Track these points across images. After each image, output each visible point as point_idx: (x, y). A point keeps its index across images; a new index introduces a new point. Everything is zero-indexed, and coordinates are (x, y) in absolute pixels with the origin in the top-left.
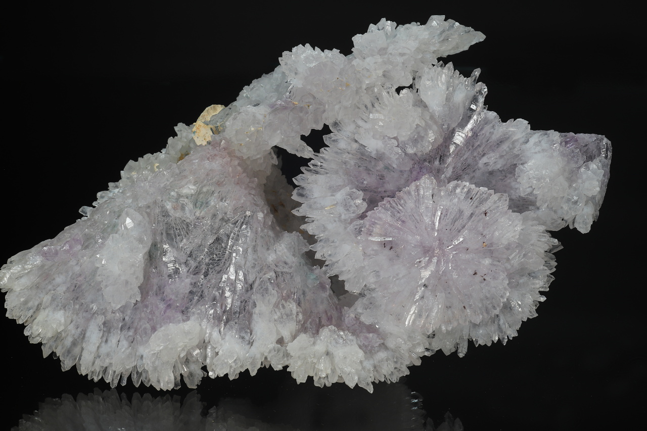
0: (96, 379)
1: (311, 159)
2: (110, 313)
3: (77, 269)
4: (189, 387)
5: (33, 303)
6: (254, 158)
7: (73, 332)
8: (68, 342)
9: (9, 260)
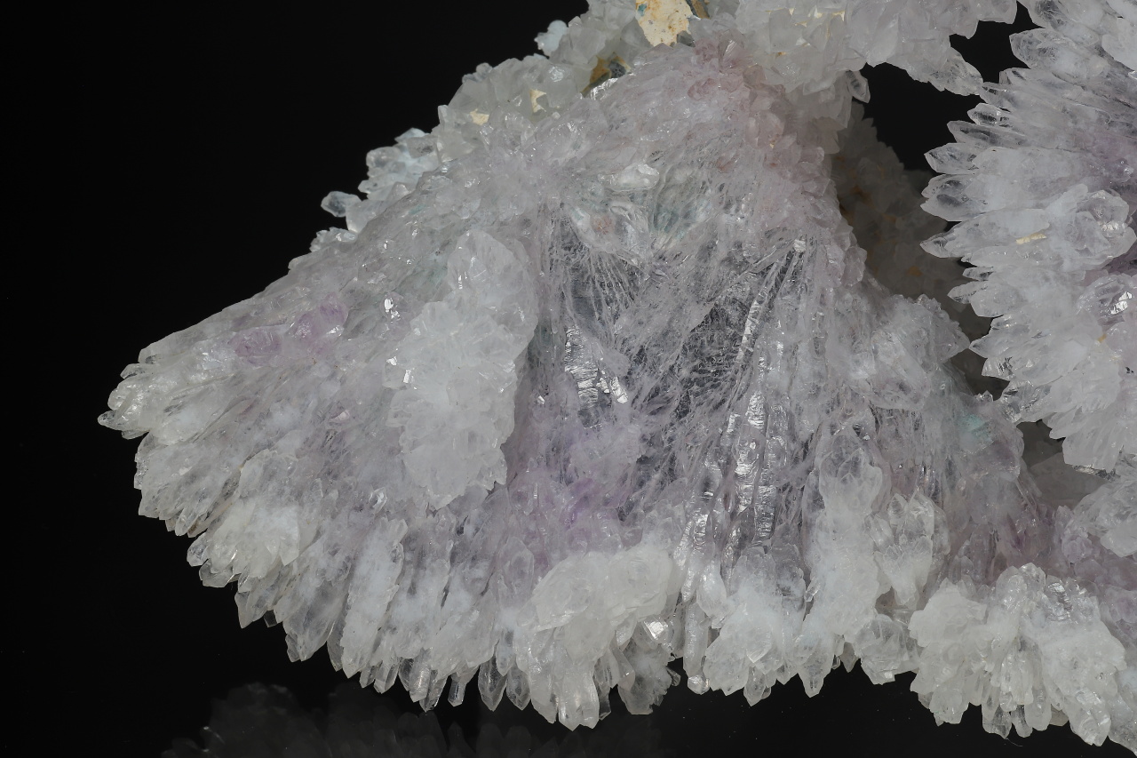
0: (381, 687)
1: (974, 100)
2: (424, 514)
3: (332, 389)
4: (633, 710)
5: (213, 481)
6: (813, 90)
7: (323, 563)
8: (309, 587)
9: (144, 353)
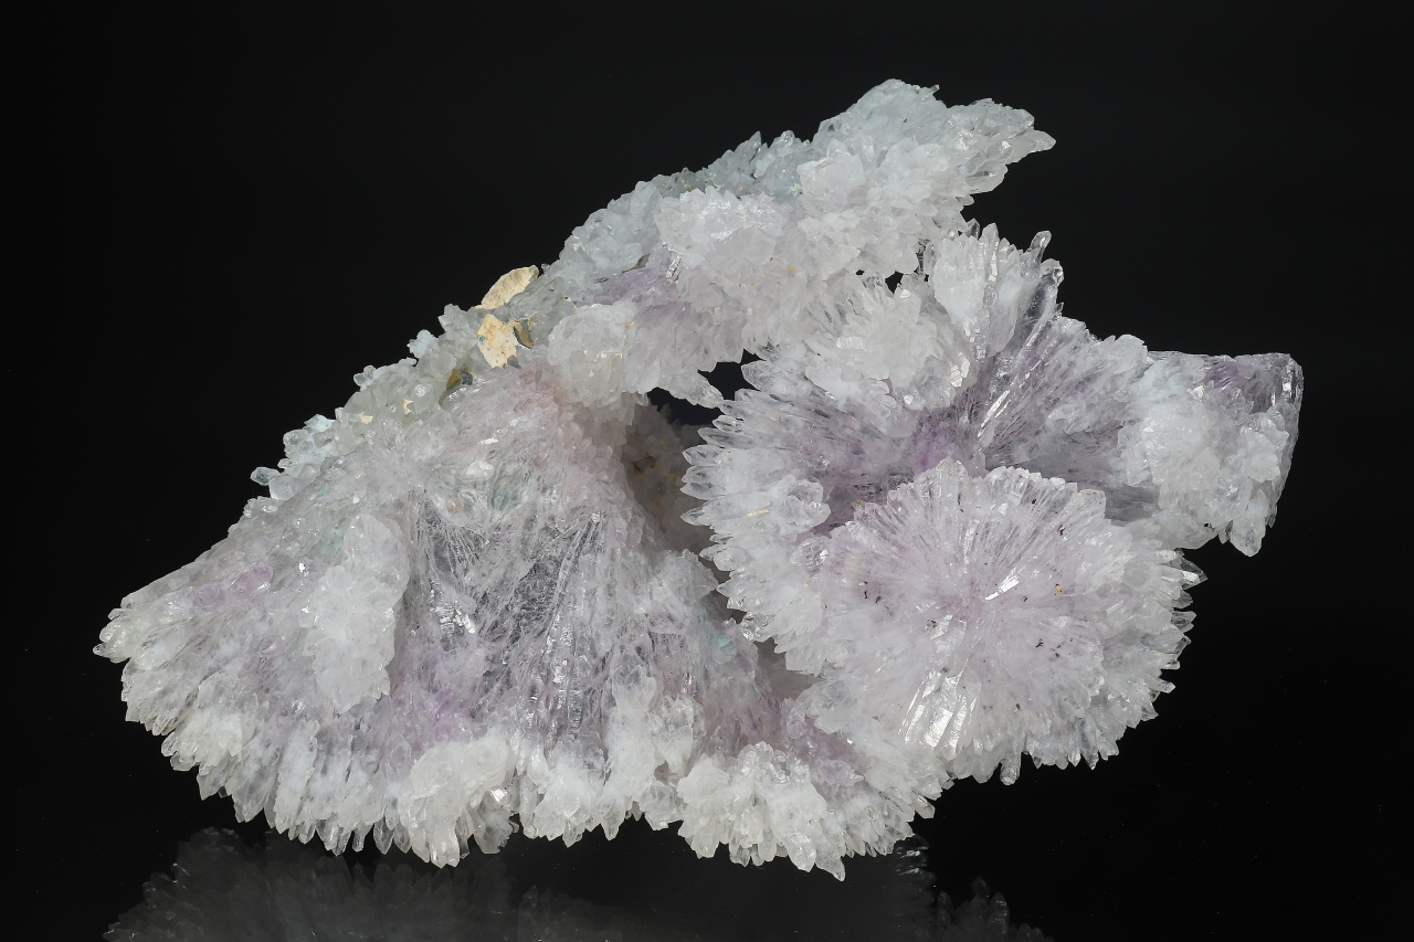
0: (304, 840)
1: (716, 412)
2: (331, 716)
3: (263, 628)
4: (485, 851)
5: (178, 696)
6: (604, 404)
7: (259, 754)
8: (251, 770)
9: (125, 601)
